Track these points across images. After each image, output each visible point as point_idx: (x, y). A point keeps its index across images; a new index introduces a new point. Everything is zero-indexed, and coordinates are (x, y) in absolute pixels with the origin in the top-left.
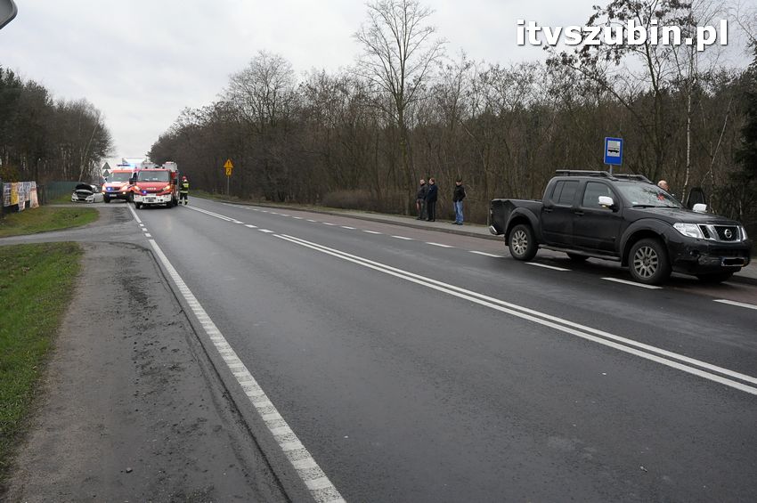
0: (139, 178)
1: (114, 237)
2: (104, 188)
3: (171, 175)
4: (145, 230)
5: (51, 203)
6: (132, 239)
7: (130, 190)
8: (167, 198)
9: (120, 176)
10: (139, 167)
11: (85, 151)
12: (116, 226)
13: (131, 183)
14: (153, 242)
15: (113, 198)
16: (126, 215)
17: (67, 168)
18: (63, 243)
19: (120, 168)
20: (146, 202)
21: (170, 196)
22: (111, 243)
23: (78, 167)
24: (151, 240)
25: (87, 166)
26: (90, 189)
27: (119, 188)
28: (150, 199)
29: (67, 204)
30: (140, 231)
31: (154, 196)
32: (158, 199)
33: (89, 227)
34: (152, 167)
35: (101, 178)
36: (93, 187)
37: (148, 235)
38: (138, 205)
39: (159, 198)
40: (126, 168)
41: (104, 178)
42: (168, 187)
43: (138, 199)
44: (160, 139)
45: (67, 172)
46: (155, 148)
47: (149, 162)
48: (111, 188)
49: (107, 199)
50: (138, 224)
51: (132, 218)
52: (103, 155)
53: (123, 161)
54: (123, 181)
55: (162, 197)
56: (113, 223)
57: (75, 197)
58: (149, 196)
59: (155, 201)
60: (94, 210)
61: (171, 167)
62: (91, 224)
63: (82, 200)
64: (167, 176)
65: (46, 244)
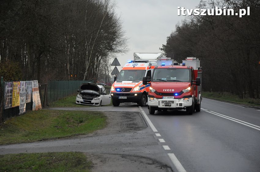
0: (155, 77)
1: (126, 149)
2: (113, 89)
3: (193, 73)
4: (162, 140)
5: (54, 106)
6: (147, 152)
7: (142, 91)
8: (187, 102)
9: (132, 74)
10: (154, 64)
11: (91, 44)
12: (128, 135)
13: (145, 83)
14: (172, 156)
15: (123, 101)
16: (138, 121)
17: (71, 64)
18: (68, 153)
19: (131, 65)
20: (161, 106)
21: (191, 99)
22: (123, 156)
23: (83, 63)
24: (170, 155)
25: (92, 62)
26: (97, 89)
27: (129, 89)
28: (167, 103)
29: (69, 106)
30: (156, 143)
31: (171, 99)
32: (177, 103)
33: (96, 134)
34: (169, 63)
35: (107, 77)
36: (100, 87)
37: (167, 148)
38: (154, 110)
39: (177, 101)
40: (139, 65)
41: (112, 77)
42: (189, 89)
43: (152, 102)
44: (179, 29)
45: (71, 69)
46: (172, 40)
47: (164, 57)
48: (121, 88)
49: (116, 101)
50: (153, 134)
51: (146, 126)
52: (111, 49)
53: (135, 56)
54: (134, 80)
55: (182, 101)
56: (125, 131)
57: (80, 99)
58: (166, 99)
59: (173, 106)
60: (101, 115)
61: (192, 63)
62: (99, 131)
63: (87, 102)
64: (187, 75)
65: (50, 155)
